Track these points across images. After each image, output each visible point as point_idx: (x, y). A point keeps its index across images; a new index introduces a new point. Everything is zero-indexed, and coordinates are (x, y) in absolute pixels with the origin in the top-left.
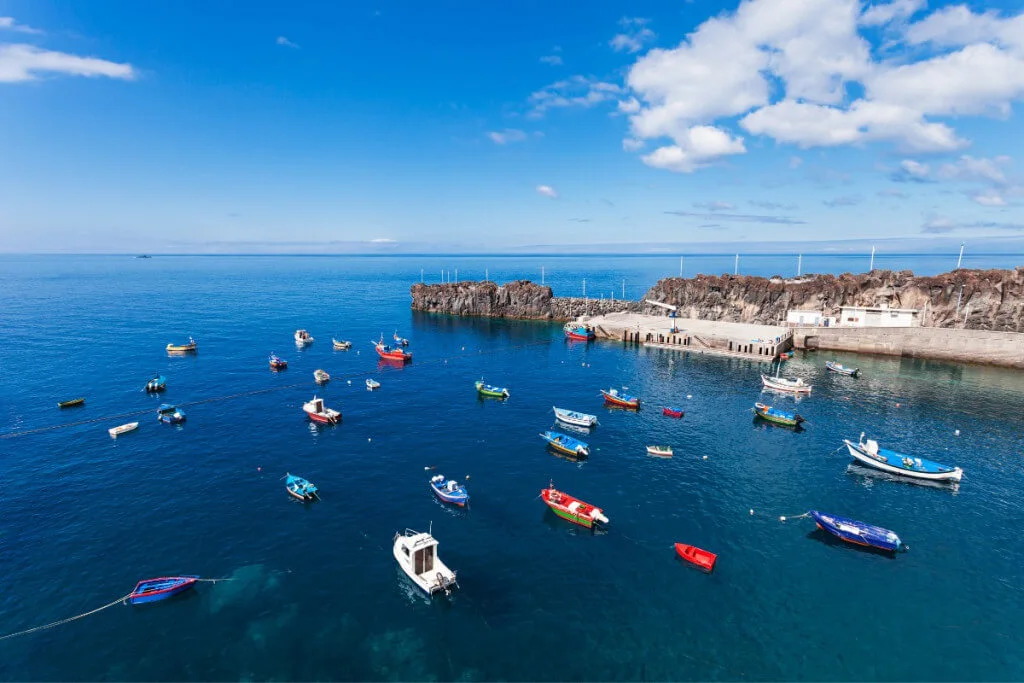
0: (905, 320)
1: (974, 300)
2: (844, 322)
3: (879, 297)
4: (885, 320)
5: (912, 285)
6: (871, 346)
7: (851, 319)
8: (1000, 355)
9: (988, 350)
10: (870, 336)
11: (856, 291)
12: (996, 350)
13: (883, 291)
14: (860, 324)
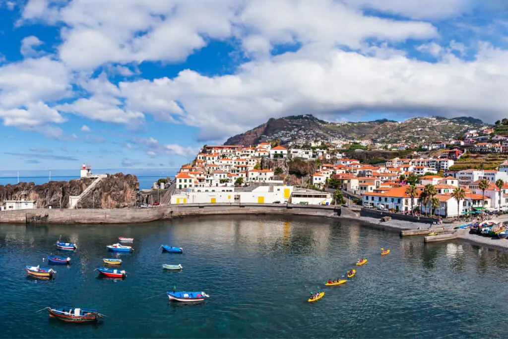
0: (31, 206)
1: (54, 196)
2: (8, 209)
3: (22, 195)
4: (23, 206)
5: (33, 189)
6: (14, 219)
7: (10, 207)
8: (60, 219)
9: (56, 217)
10: (13, 215)
11: (12, 193)
12: (58, 217)
13: (23, 193)
14: (14, 209)
